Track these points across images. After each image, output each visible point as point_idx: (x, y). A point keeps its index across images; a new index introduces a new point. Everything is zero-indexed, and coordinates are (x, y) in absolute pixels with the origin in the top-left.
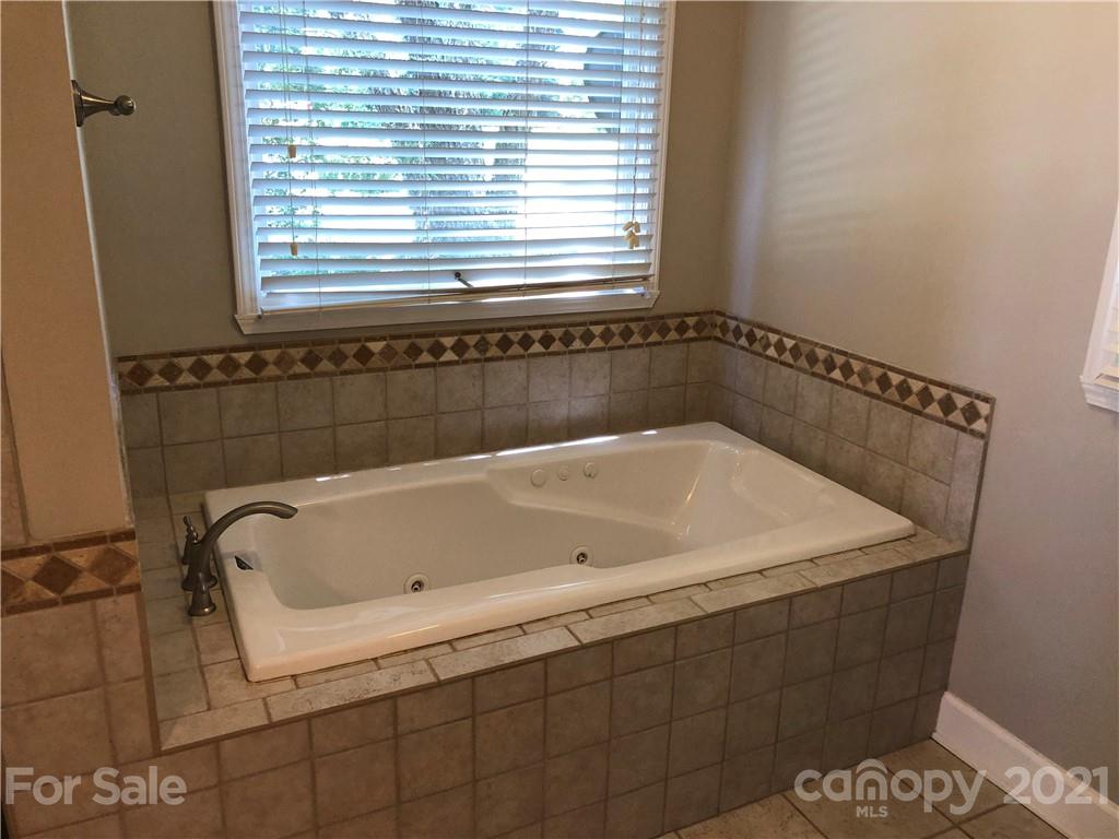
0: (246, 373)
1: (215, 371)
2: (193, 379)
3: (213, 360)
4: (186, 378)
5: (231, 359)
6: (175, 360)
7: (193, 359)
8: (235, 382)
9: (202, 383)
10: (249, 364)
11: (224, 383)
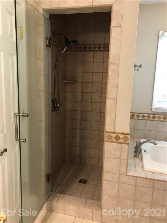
0: (152, 119)
1: (146, 117)
2: (142, 118)
3: (146, 115)
4: (141, 118)
5: (149, 116)
6: (139, 114)
7: (142, 115)
8: (149, 120)
9: (143, 119)
10: (152, 117)
11: (147, 120)
